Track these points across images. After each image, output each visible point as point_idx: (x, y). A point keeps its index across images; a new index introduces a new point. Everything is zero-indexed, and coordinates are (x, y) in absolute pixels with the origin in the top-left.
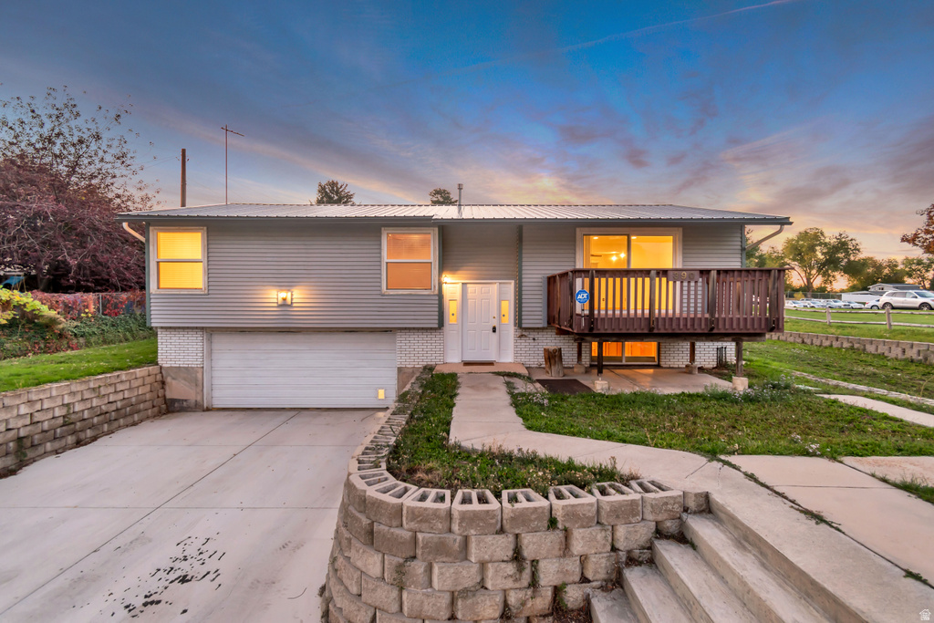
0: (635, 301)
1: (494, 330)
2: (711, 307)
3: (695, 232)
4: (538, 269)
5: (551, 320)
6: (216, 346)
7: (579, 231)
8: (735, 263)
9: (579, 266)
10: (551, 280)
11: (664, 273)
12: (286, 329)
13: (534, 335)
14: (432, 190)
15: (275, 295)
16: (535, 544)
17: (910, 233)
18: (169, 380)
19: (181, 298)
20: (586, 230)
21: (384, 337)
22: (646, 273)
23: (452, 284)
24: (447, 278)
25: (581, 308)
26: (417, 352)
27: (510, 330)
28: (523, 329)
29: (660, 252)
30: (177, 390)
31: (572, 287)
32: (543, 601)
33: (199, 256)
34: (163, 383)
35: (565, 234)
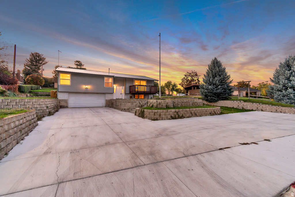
0: (142, 89)
1: (121, 94)
2: (150, 90)
3: (149, 81)
4: (128, 85)
5: (130, 92)
7: (134, 80)
8: (153, 85)
9: (134, 85)
10: (130, 87)
11: (145, 86)
12: (86, 93)
13: (127, 95)
15: (84, 87)
16: (140, 102)
17: (180, 83)
18: (60, 102)
19: (65, 86)
21: (103, 95)
22: (143, 86)
24: (114, 85)
25: (136, 90)
26: (109, 97)
27: (124, 94)
28: (126, 94)
29: (144, 83)
30: (63, 104)
31: (135, 87)
32: (141, 105)
33: (70, 79)
34: (59, 102)
35: (132, 80)
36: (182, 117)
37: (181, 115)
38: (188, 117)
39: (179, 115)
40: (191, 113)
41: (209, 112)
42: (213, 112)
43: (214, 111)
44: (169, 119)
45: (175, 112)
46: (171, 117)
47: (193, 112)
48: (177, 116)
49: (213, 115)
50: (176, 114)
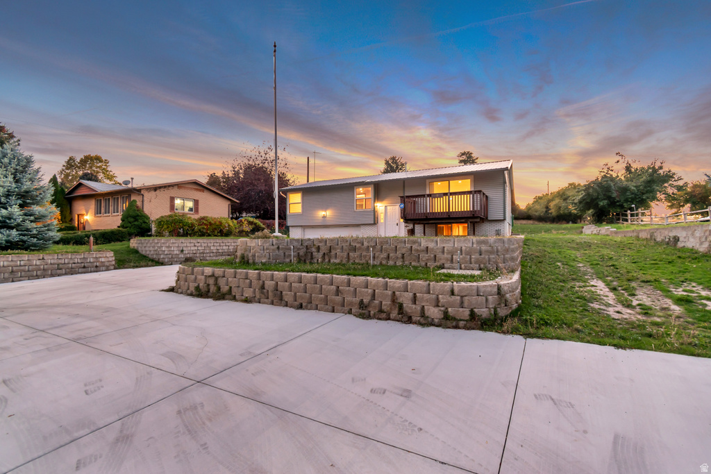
1: (397, 224)
6: (306, 233)
7: (428, 181)
12: (325, 225)
14: (458, 153)
19: (296, 215)
20: (430, 180)
21: (357, 228)
23: (380, 206)
24: (378, 204)
33: (300, 201)
36: (227, 296)
37: (225, 289)
38: (247, 301)
39: (219, 288)
40: (263, 287)
41: (357, 300)
42: (386, 304)
43: (394, 299)
44: (191, 295)
45: (213, 275)
46: (197, 288)
47: (269, 284)
48: (213, 289)
49: (382, 315)
50: (211, 281)
